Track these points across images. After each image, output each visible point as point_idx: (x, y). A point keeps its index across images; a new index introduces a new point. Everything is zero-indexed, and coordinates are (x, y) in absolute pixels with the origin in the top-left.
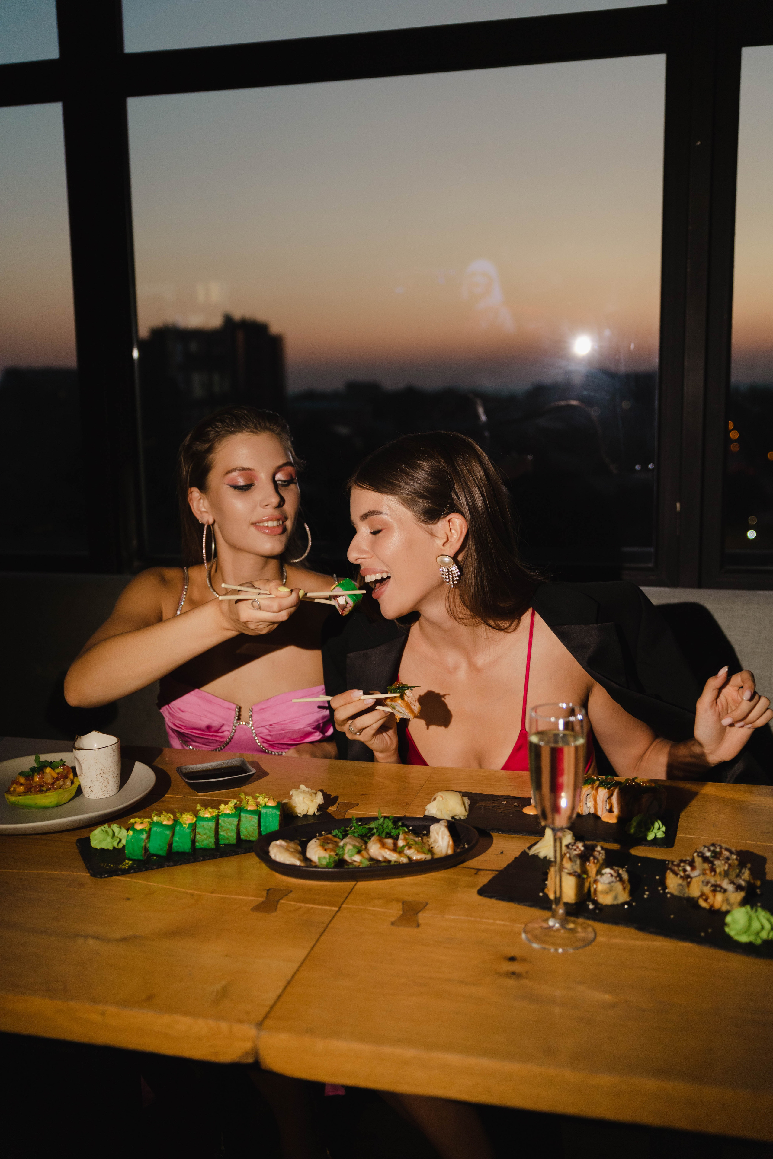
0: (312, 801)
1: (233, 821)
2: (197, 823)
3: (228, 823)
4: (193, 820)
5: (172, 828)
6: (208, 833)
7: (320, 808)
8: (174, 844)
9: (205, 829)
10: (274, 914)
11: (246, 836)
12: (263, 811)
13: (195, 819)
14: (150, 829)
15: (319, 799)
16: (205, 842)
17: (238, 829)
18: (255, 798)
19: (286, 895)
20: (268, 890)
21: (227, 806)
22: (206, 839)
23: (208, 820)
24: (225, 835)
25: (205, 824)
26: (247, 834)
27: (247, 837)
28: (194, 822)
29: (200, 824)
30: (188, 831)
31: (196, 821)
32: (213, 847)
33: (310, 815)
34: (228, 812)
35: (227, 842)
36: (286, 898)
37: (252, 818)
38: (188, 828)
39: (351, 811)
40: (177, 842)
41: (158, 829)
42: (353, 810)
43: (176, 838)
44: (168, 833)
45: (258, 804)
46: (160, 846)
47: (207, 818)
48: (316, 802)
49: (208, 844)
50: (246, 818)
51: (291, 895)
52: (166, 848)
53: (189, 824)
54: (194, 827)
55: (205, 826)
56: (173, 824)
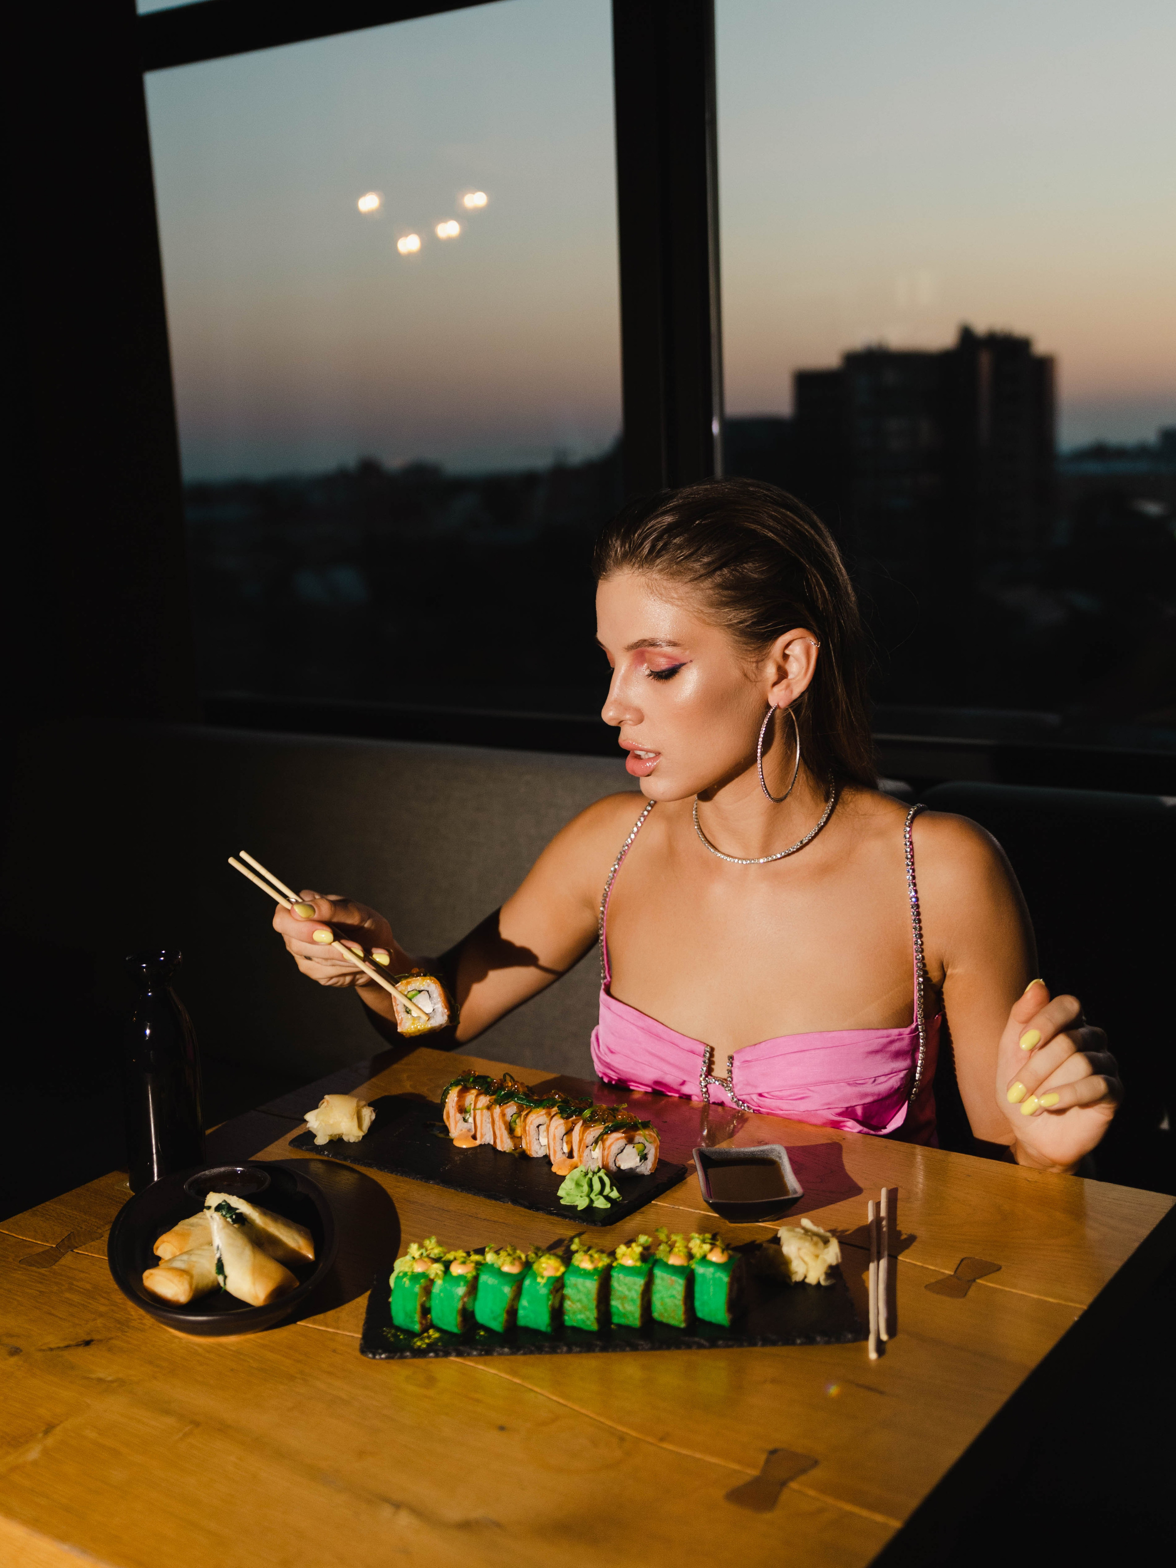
0: (817, 1256)
1: (635, 1284)
2: (566, 1277)
3: (626, 1284)
4: (558, 1270)
5: (518, 1283)
6: (585, 1300)
7: (833, 1271)
8: (521, 1313)
9: (579, 1291)
10: (768, 1516)
11: (661, 1315)
12: (700, 1270)
13: (562, 1269)
14: (476, 1278)
15: (832, 1254)
16: (580, 1317)
17: (646, 1299)
18: (688, 1240)
19: (804, 1471)
20: (773, 1452)
21: (630, 1249)
22: (581, 1312)
23: (586, 1274)
24: (620, 1307)
25: (580, 1281)
26: (663, 1311)
27: (663, 1317)
28: (559, 1274)
29: (570, 1280)
30: (544, 1291)
31: (563, 1274)
32: (594, 1327)
33: (809, 1285)
34: (629, 1262)
35: (623, 1321)
36: (803, 1478)
37: (673, 1282)
38: (545, 1285)
39: (984, 1283)
40: (524, 1308)
41: (491, 1279)
42: (987, 1281)
43: (524, 1302)
44: (507, 1290)
45: (690, 1256)
46: (492, 1312)
47: (584, 1270)
48: (824, 1261)
49: (584, 1322)
50: (662, 1279)
51: (816, 1473)
52: (503, 1317)
53: (549, 1278)
54: (558, 1286)
55: (580, 1287)
56: (520, 1273)
